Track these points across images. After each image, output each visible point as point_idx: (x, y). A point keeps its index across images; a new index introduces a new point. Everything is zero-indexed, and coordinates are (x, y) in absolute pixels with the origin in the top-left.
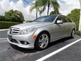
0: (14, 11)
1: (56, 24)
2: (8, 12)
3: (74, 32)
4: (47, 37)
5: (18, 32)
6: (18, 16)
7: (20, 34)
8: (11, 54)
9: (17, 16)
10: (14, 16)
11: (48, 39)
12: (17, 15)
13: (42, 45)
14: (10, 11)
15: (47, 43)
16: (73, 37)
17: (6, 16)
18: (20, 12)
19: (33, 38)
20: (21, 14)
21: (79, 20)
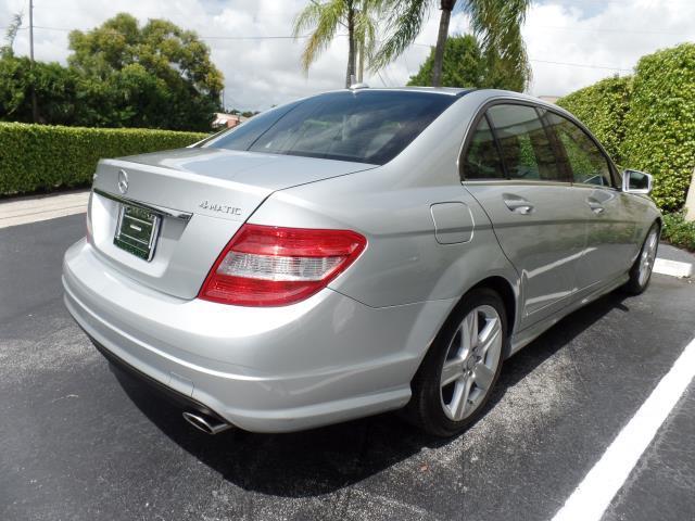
0: (142, 24)
2: (97, 35)
6: (175, 66)
9: (164, 73)
10: (142, 72)
12: (166, 62)
14: (113, 25)
17: (82, 70)
18: (191, 38)
20: (202, 51)
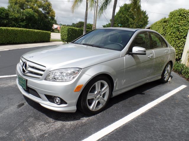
1: (129, 54)
3: (169, 68)
4: (106, 85)
5: (41, 75)
6: (41, 9)
7: (45, 79)
8: (26, 121)
9: (37, 11)
10: (30, 11)
11: (107, 91)
12: (37, 8)
13: (94, 103)
15: (106, 98)
16: (165, 79)
17: (12, 10)
19: (75, 91)
20: (49, 5)
21: (185, 37)
